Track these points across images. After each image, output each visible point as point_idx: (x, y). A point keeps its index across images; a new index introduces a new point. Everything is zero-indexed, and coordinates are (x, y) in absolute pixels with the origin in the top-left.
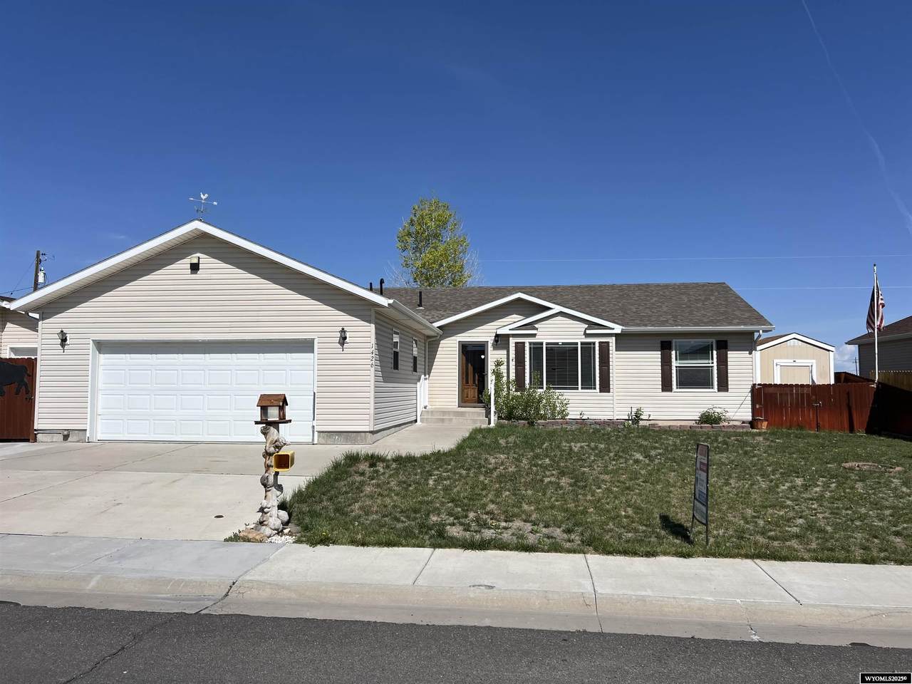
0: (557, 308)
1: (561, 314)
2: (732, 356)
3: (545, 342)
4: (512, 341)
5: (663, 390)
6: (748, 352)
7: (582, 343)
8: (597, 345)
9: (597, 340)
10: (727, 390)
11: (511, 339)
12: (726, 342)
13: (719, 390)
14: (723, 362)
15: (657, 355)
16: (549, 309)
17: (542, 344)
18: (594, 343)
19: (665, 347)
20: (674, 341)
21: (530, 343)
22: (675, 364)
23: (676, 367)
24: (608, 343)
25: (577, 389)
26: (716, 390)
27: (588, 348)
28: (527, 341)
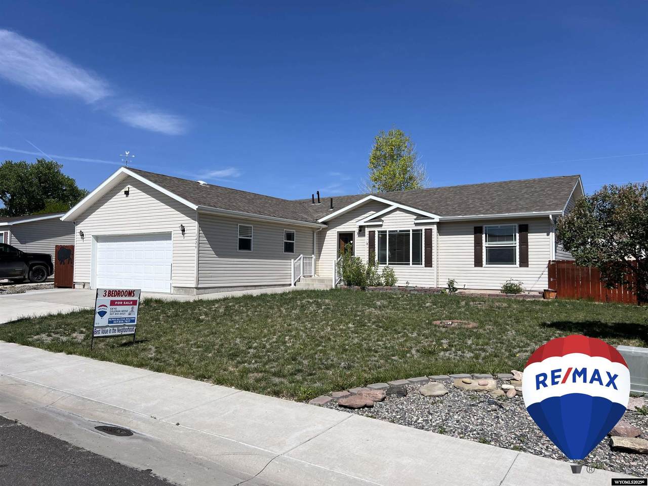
0: (395, 205)
1: (398, 209)
2: (531, 237)
3: (388, 230)
4: (367, 230)
5: (476, 266)
6: (546, 234)
7: (413, 231)
8: (423, 231)
9: (423, 228)
10: (527, 266)
11: (366, 229)
12: (527, 226)
13: (521, 266)
14: (524, 243)
15: (471, 238)
16: (389, 206)
17: (386, 232)
18: (421, 230)
19: (478, 231)
20: (484, 226)
21: (379, 232)
22: (485, 245)
23: (486, 247)
24: (431, 229)
25: (409, 264)
26: (518, 266)
27: (417, 234)
28: (376, 230)
